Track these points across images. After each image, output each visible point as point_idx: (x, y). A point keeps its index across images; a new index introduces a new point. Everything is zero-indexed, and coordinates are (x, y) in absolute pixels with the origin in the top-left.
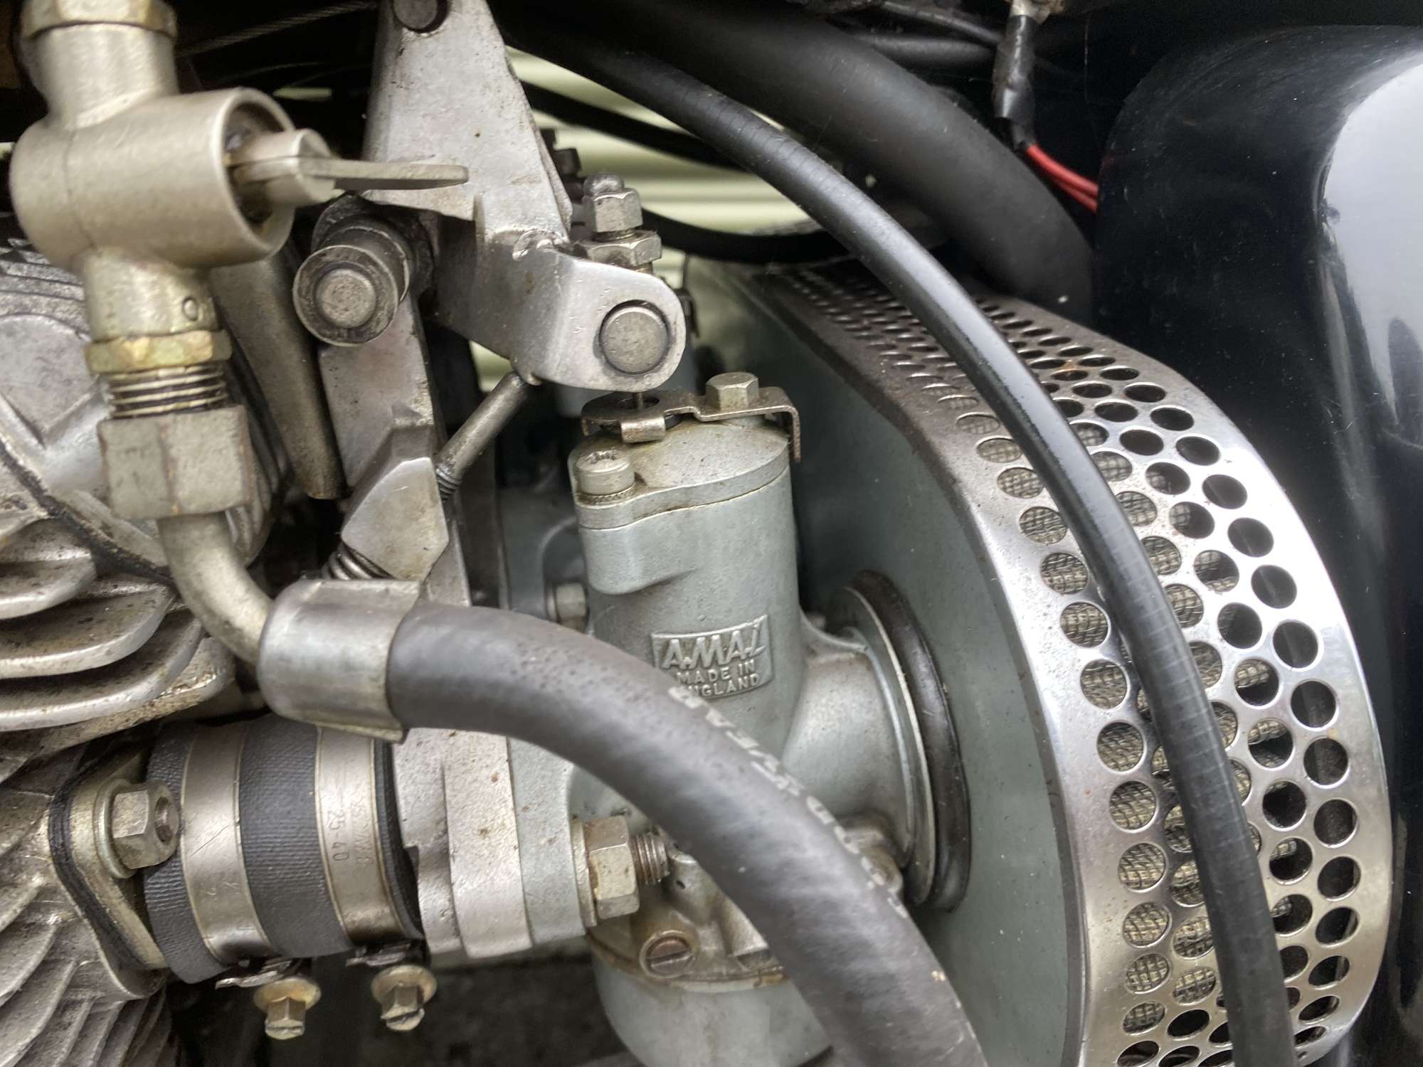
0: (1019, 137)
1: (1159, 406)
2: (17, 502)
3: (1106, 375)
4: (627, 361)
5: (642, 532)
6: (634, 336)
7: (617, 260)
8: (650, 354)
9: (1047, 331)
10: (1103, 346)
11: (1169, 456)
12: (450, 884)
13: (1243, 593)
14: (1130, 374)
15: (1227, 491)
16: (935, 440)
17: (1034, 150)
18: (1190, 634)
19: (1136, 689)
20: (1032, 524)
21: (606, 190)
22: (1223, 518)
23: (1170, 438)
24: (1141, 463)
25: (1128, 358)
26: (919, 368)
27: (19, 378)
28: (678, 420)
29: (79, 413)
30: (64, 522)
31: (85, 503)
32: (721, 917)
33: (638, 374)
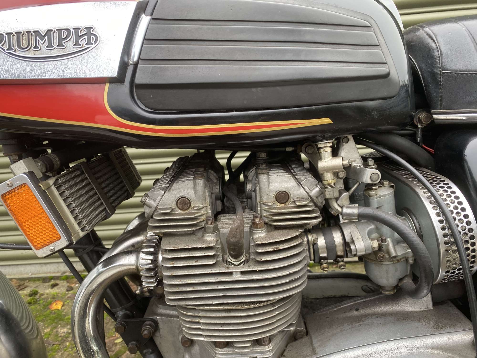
0: (421, 144)
1: (444, 183)
2: (308, 198)
3: (436, 179)
4: (374, 180)
5: (377, 200)
6: (375, 177)
7: (372, 168)
8: (376, 179)
9: (428, 173)
10: (436, 175)
11: (445, 188)
12: (355, 245)
13: (456, 204)
14: (440, 179)
15: (453, 192)
16: (414, 188)
17: (423, 146)
18: (449, 209)
19: (443, 215)
20: (428, 198)
21: (370, 160)
22: (453, 196)
23: (446, 186)
24: (442, 190)
25: (440, 176)
26: (410, 179)
27: (309, 185)
28: (379, 187)
29: (315, 188)
30: (312, 200)
31: (315, 198)
32: (388, 252)
33: (375, 181)
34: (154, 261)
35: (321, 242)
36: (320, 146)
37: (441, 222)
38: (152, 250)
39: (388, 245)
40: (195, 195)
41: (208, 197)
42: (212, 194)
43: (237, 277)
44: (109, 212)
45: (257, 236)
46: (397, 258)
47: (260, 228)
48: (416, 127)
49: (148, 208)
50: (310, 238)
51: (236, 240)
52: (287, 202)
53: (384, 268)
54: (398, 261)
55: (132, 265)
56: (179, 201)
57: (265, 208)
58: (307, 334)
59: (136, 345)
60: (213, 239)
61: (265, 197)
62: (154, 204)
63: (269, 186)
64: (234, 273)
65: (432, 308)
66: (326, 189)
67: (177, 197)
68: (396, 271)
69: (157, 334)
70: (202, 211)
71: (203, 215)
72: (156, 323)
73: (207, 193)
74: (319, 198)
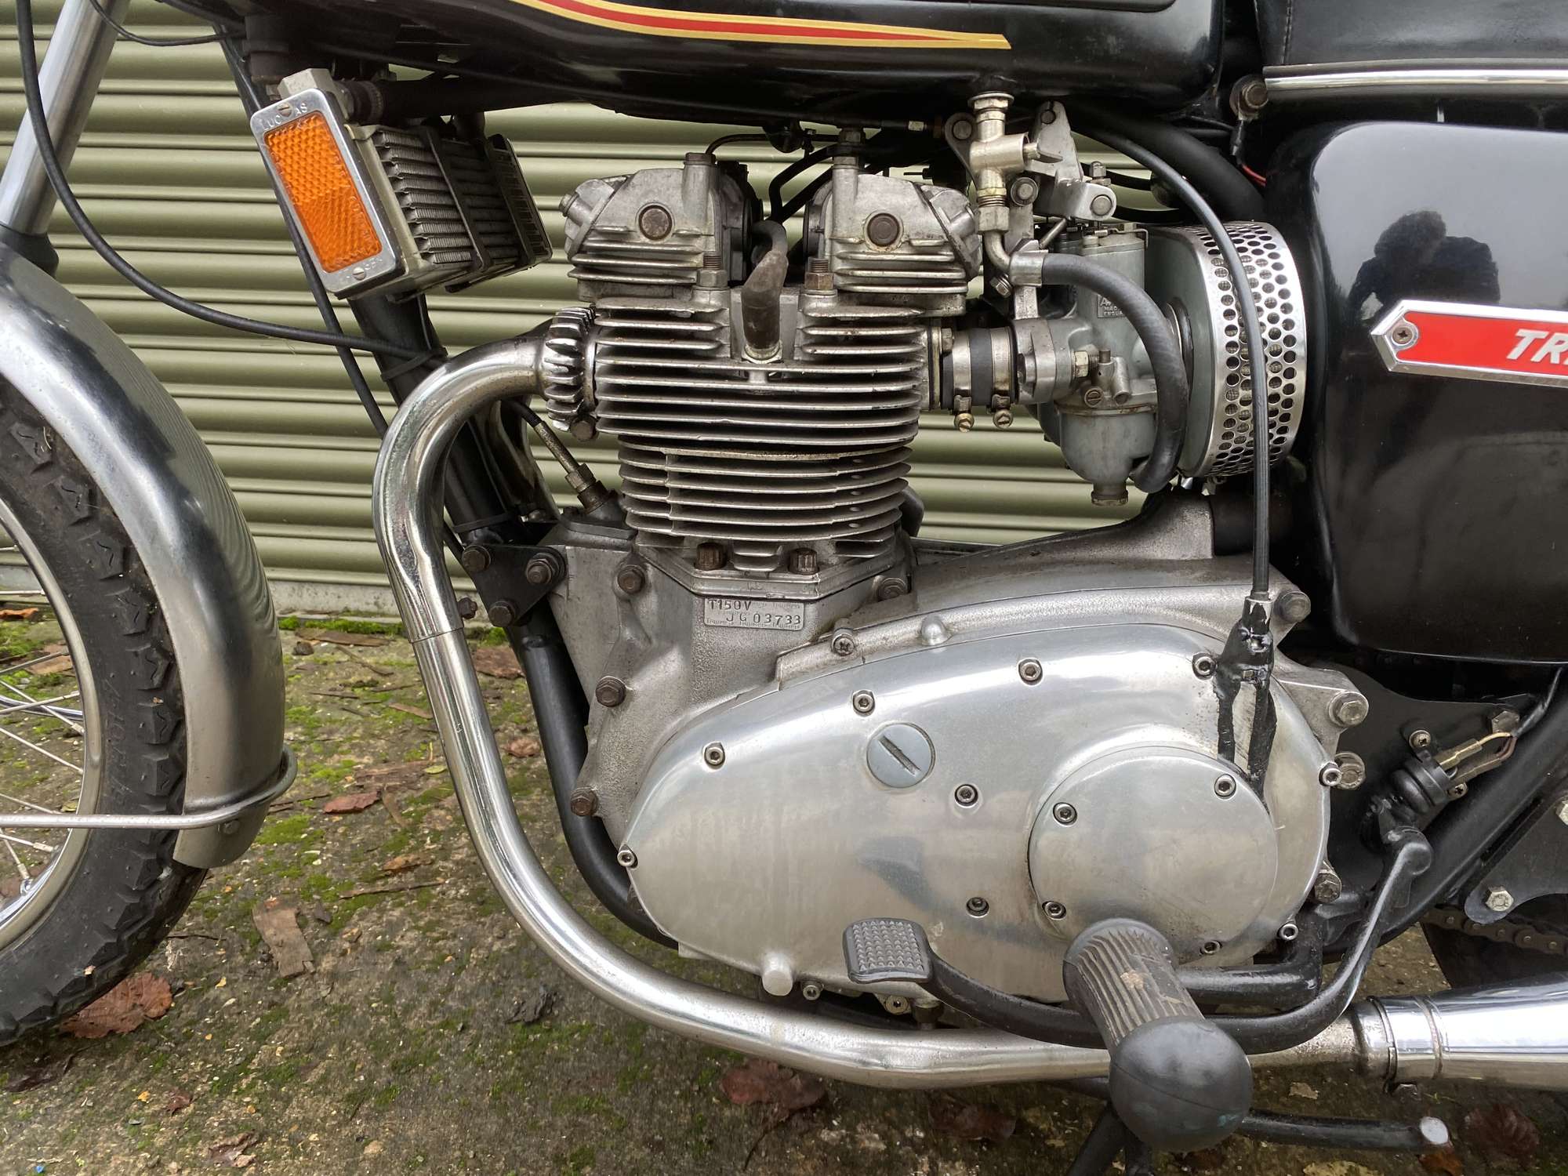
0: (1239, 162)
1: (1259, 231)
4: (1099, 212)
5: (1099, 258)
6: (1102, 204)
7: (1099, 184)
8: (1105, 210)
11: (1257, 240)
13: (1268, 268)
17: (1244, 166)
18: (1250, 277)
21: (1097, 166)
23: (1259, 236)
27: (947, 205)
28: (1111, 233)
29: (960, 215)
30: (949, 243)
31: (957, 239)
32: (1112, 387)
33: (1102, 215)
34: (576, 370)
35: (961, 355)
36: (978, 106)
37: (1226, 300)
38: (571, 342)
39: (1113, 368)
40: (684, 203)
41: (711, 213)
42: (725, 228)
43: (757, 383)
44: (479, 254)
45: (813, 305)
46: (1131, 403)
47: (823, 288)
48: (1234, 121)
49: (574, 226)
50: (936, 336)
51: (764, 289)
52: (892, 242)
53: (1100, 425)
54: (1133, 410)
55: (525, 368)
56: (645, 215)
57: (840, 249)
58: (910, 590)
59: (509, 608)
60: (713, 302)
61: (845, 225)
62: (588, 216)
63: (855, 198)
64: (752, 375)
65: (1210, 557)
66: (982, 209)
67: (642, 204)
68: (1125, 436)
69: (561, 591)
70: (698, 244)
71: (697, 254)
72: (562, 560)
73: (711, 203)
74: (969, 241)
